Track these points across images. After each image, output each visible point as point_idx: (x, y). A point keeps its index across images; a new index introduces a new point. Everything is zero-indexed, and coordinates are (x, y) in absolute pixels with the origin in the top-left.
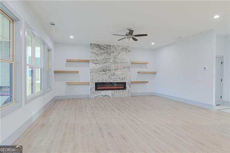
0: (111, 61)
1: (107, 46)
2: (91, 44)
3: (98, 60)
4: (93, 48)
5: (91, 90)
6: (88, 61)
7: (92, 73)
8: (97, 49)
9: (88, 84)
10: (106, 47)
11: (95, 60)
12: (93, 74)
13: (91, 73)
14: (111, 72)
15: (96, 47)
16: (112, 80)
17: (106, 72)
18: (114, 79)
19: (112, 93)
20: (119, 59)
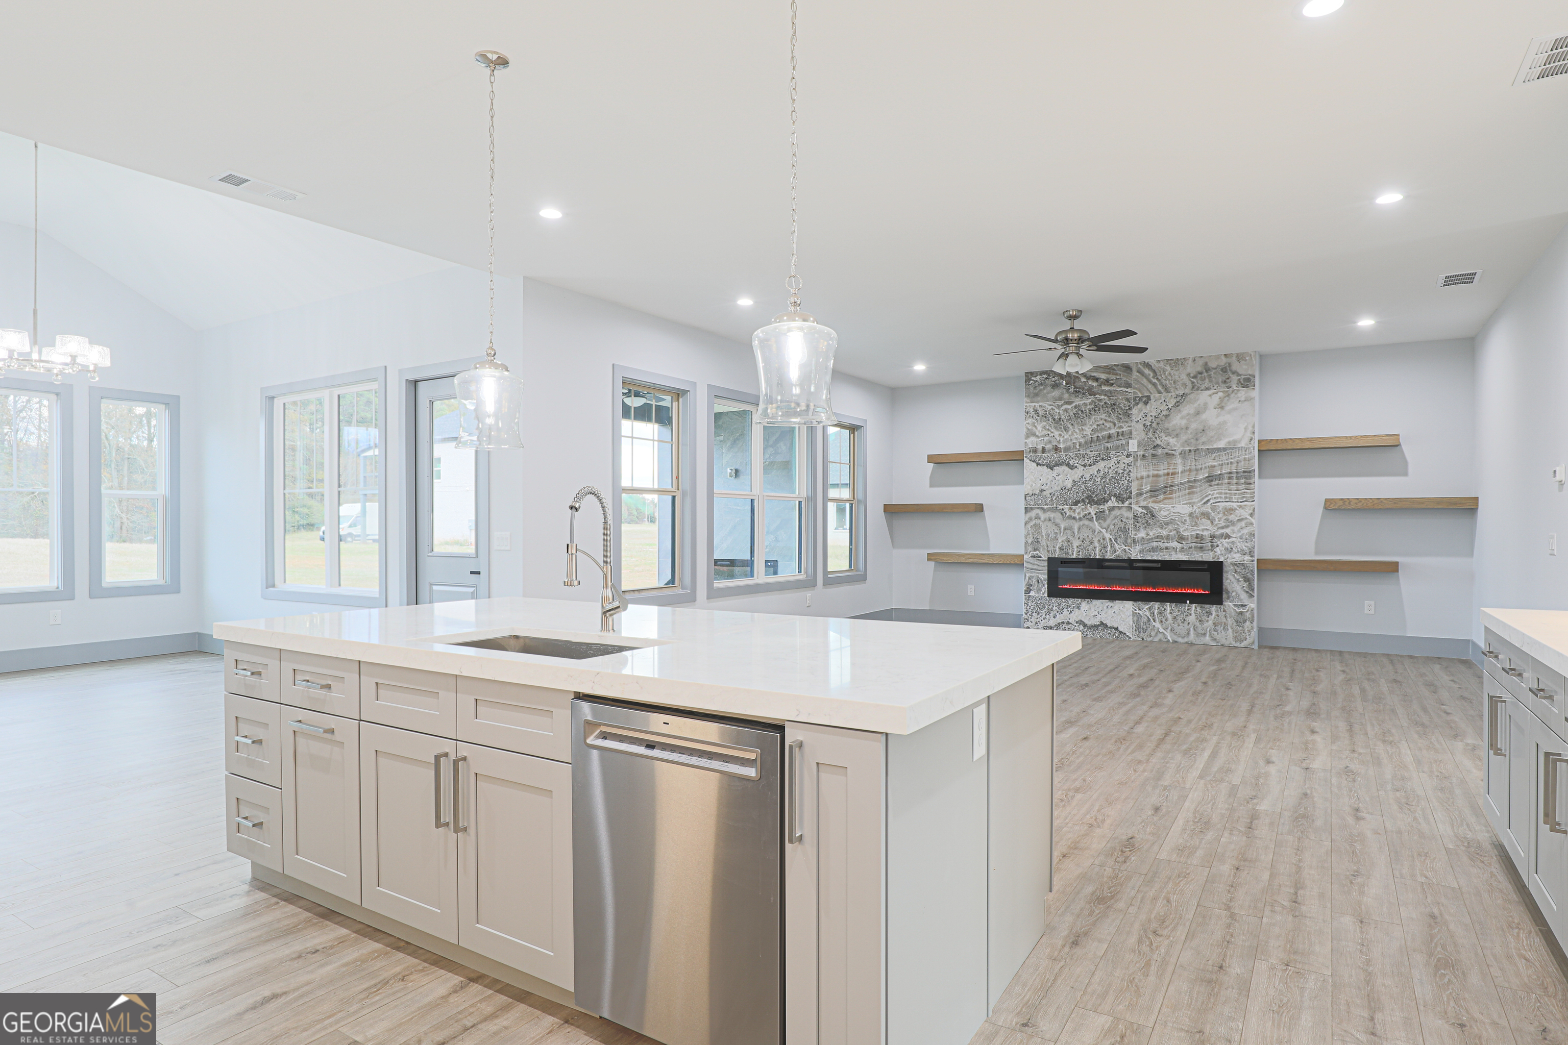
0: (1133, 446)
1: (1109, 369)
2: (1029, 375)
3: (1062, 446)
4: (1037, 395)
5: (1028, 591)
6: (1016, 457)
7: (1033, 514)
8: (1056, 393)
9: (1013, 563)
10: (1103, 377)
11: (1048, 447)
12: (1038, 517)
13: (1029, 515)
14: (1130, 508)
15: (1055, 386)
16: (1138, 548)
17: (1105, 507)
18: (1150, 540)
19: (1134, 614)
20: (1177, 435)
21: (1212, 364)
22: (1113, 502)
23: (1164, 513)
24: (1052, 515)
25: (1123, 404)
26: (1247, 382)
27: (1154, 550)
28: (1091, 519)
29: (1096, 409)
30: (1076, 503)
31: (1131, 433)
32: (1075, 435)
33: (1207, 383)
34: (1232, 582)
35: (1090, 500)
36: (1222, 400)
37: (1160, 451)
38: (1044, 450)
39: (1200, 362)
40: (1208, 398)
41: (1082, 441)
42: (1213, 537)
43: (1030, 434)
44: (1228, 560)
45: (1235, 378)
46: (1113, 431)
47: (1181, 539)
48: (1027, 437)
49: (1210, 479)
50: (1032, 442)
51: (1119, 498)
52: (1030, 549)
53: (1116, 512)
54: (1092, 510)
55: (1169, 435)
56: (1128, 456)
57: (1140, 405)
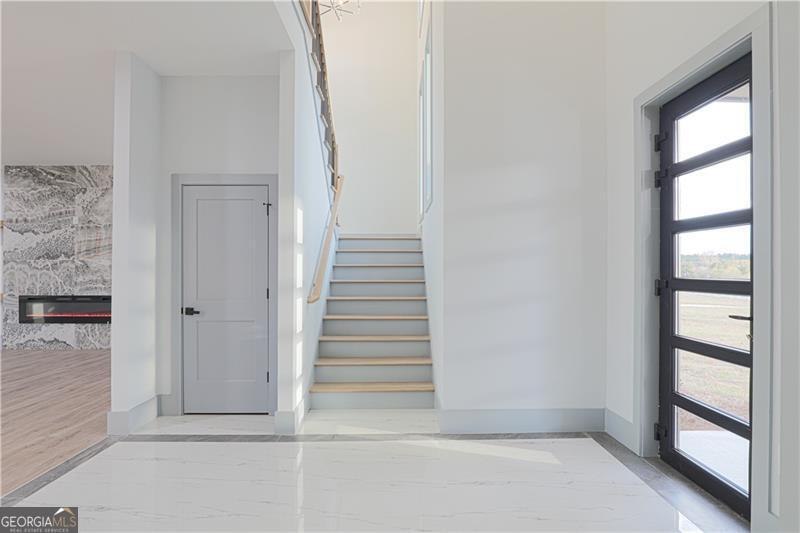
0: (75, 221)
1: (61, 169)
2: (8, 168)
3: (29, 218)
4: (12, 182)
5: (6, 319)
7: (9, 265)
8: (26, 182)
10: (57, 173)
11: (20, 218)
12: (12, 267)
13: (6, 265)
14: (73, 262)
15: (25, 177)
16: (79, 288)
17: (57, 261)
18: (86, 283)
22: (62, 258)
23: (94, 265)
24: (22, 266)
25: (70, 192)
27: (87, 289)
28: (48, 269)
29: (52, 195)
30: (39, 258)
31: (74, 212)
32: (38, 212)
35: (49, 257)
37: (91, 225)
38: (17, 221)
41: (43, 215)
43: (8, 209)
46: (63, 210)
47: (104, 282)
48: (6, 211)
50: (9, 215)
51: (66, 254)
52: (7, 289)
53: (64, 264)
54: (49, 263)
55: (97, 214)
56: (72, 227)
57: (81, 193)
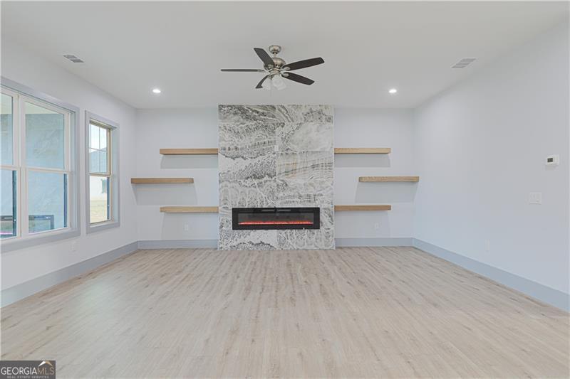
0: (276, 149)
2: (221, 107)
6: (214, 152)
9: (213, 211)
12: (226, 186)
13: (221, 184)
15: (235, 114)
16: (279, 201)
18: (285, 198)
19: (278, 236)
20: (298, 144)
21: (314, 110)
22: (266, 178)
23: (292, 183)
24: (234, 184)
25: (271, 126)
26: (329, 120)
27: (287, 202)
28: (255, 187)
29: (257, 128)
30: (247, 178)
31: (275, 142)
32: (247, 141)
33: (311, 119)
34: (324, 217)
35: (255, 177)
36: (318, 127)
37: (289, 152)
38: (229, 149)
39: (308, 108)
40: (312, 126)
41: (250, 145)
42: (315, 195)
43: (222, 139)
44: (322, 206)
45: (324, 117)
46: (266, 140)
47: (300, 196)
48: (220, 141)
49: (313, 167)
50: (223, 144)
51: (269, 175)
52: (222, 203)
53: (268, 183)
54: (256, 182)
55: (293, 144)
56: (274, 154)
57: (280, 127)
